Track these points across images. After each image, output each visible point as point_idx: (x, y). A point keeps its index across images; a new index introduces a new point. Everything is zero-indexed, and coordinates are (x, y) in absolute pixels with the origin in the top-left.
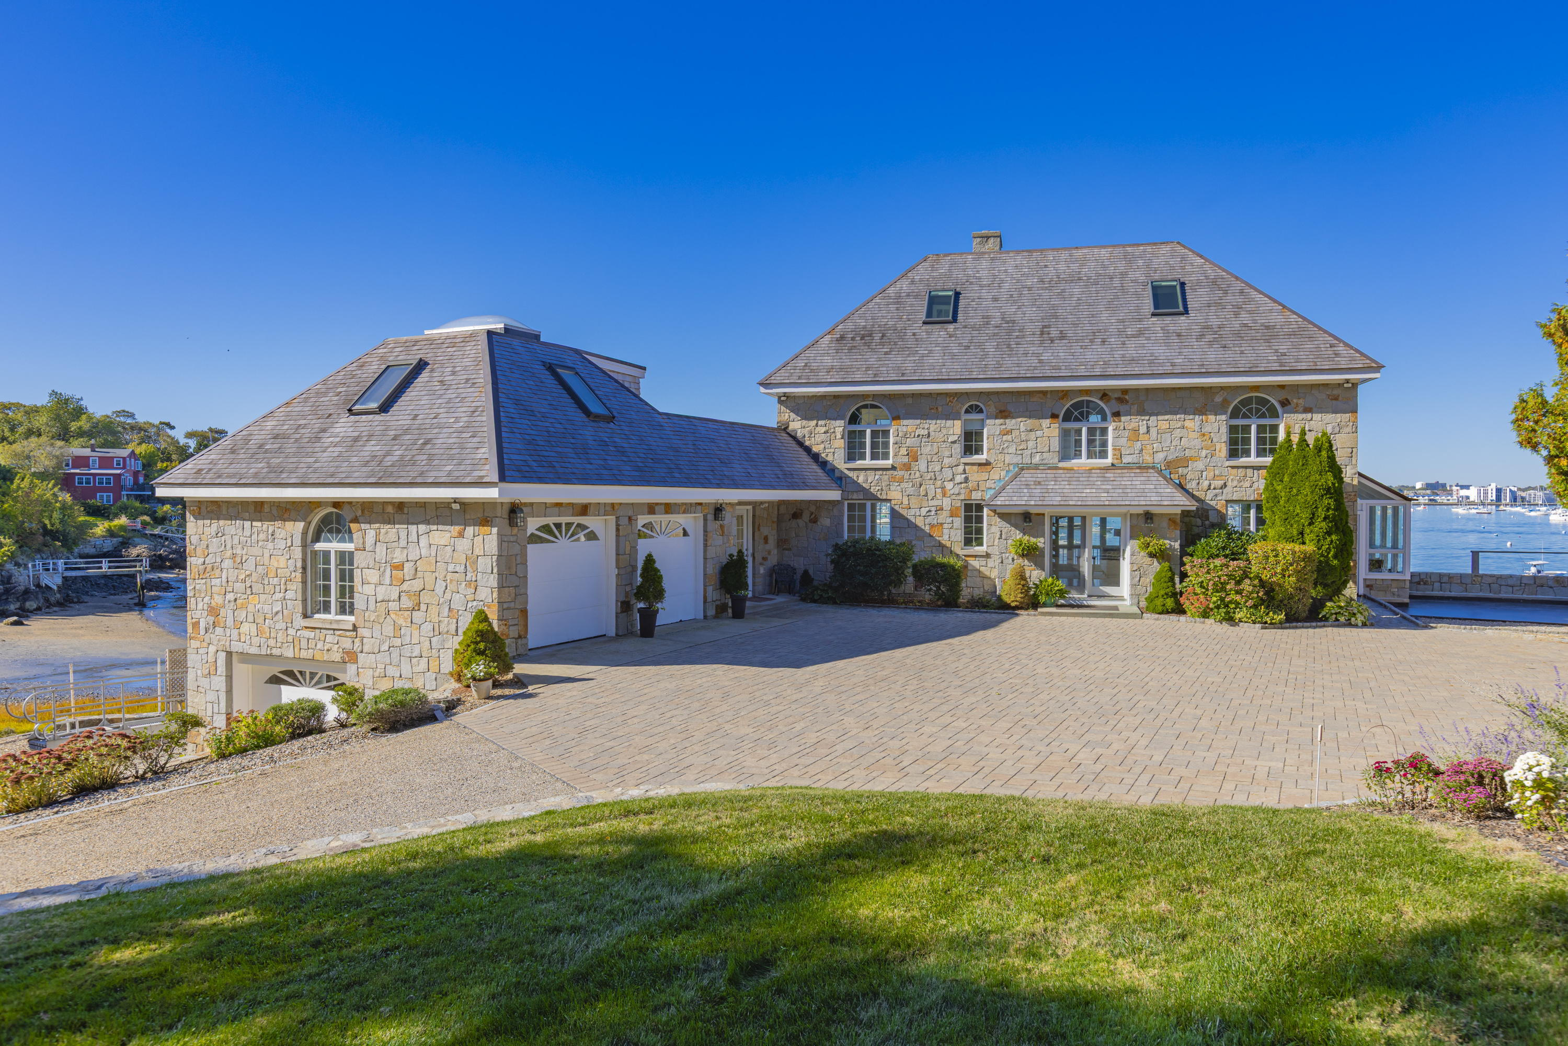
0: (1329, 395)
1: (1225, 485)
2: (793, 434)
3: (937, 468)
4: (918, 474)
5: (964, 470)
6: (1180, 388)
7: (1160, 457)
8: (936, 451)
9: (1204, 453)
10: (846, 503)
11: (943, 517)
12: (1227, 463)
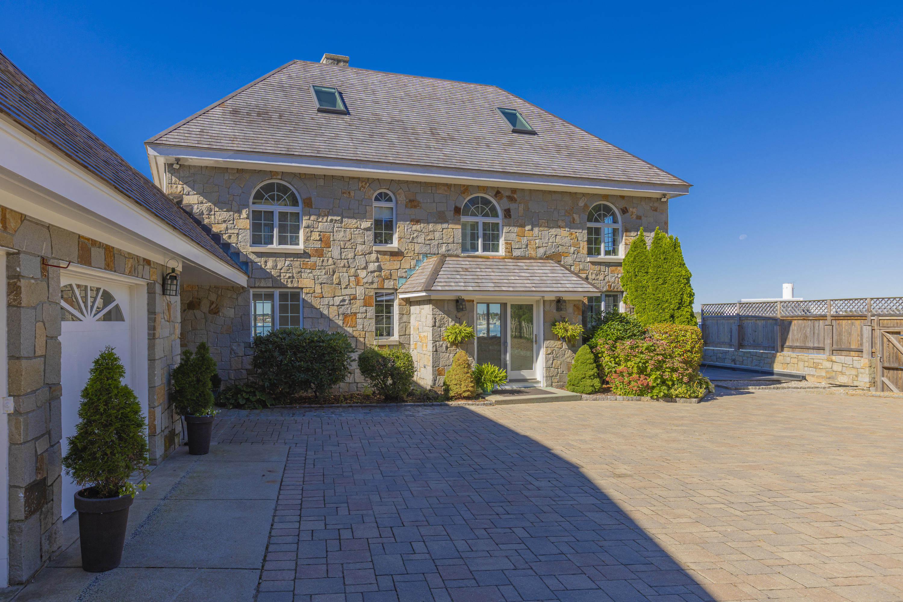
0: (651, 207)
2: (188, 209)
3: (351, 255)
4: (330, 261)
5: (377, 258)
7: (541, 251)
8: (348, 237)
9: (572, 249)
10: (252, 291)
11: (357, 306)
12: (588, 259)
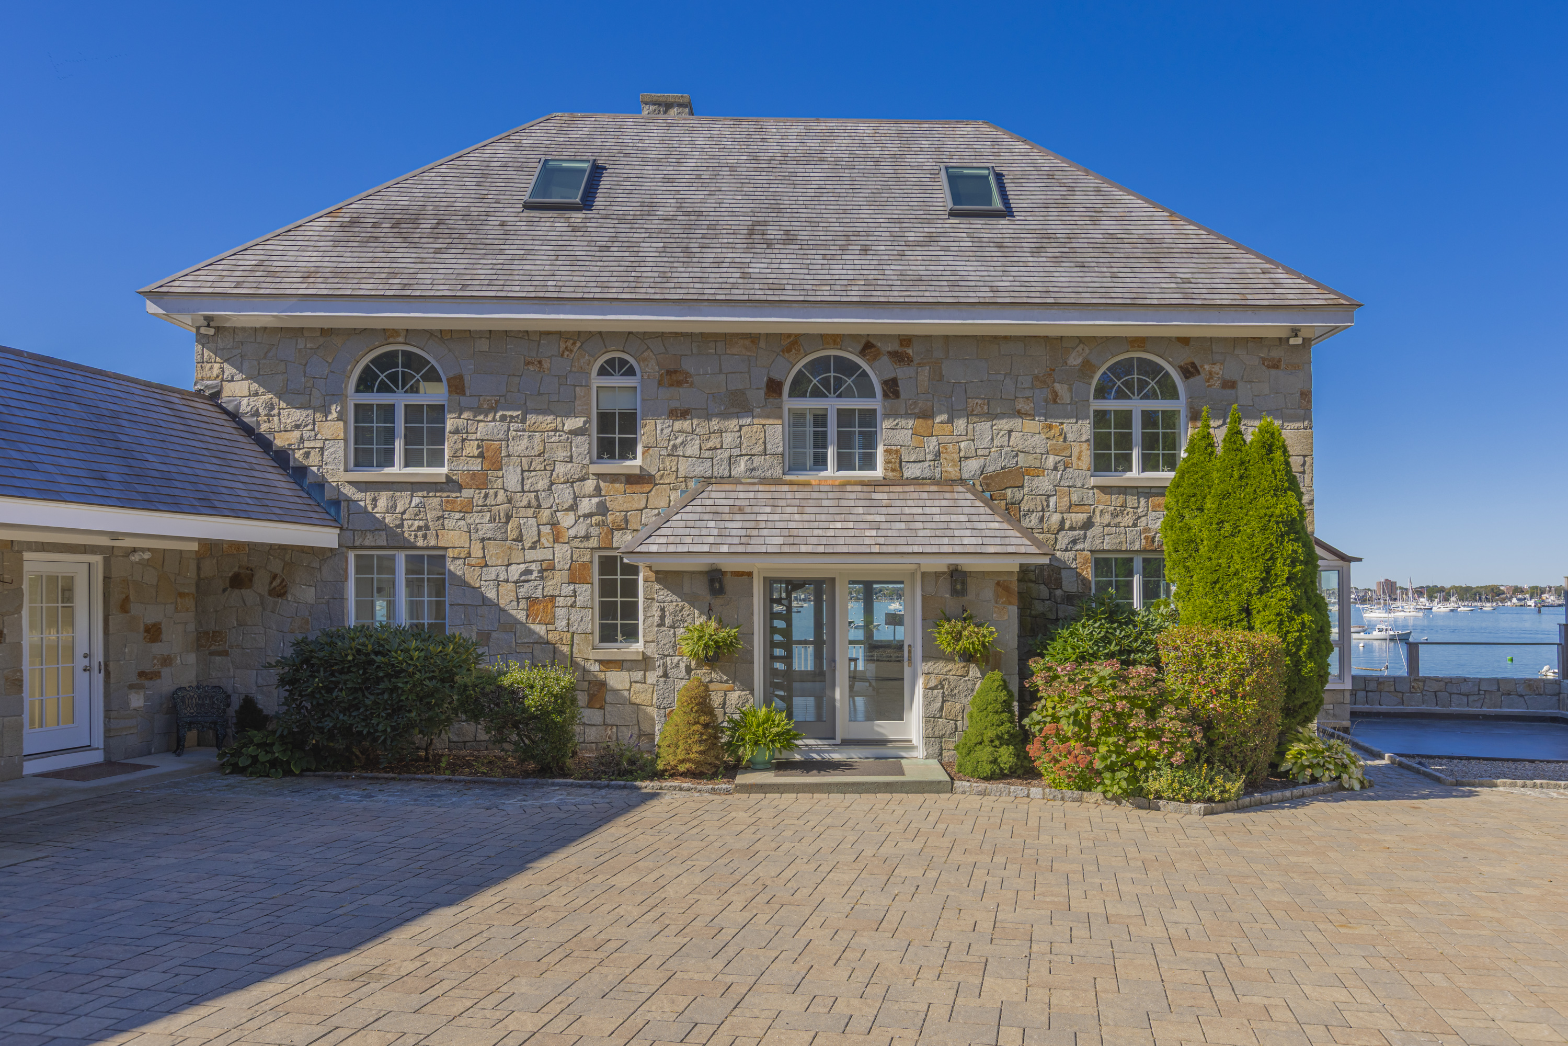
0: (1263, 359)
1: (1088, 525)
2: (230, 407)
3: (542, 484)
4: (501, 496)
5: (598, 489)
6: (1006, 338)
7: (973, 466)
8: (538, 448)
9: (1051, 460)
10: (351, 556)
11: (557, 583)
12: (1093, 481)
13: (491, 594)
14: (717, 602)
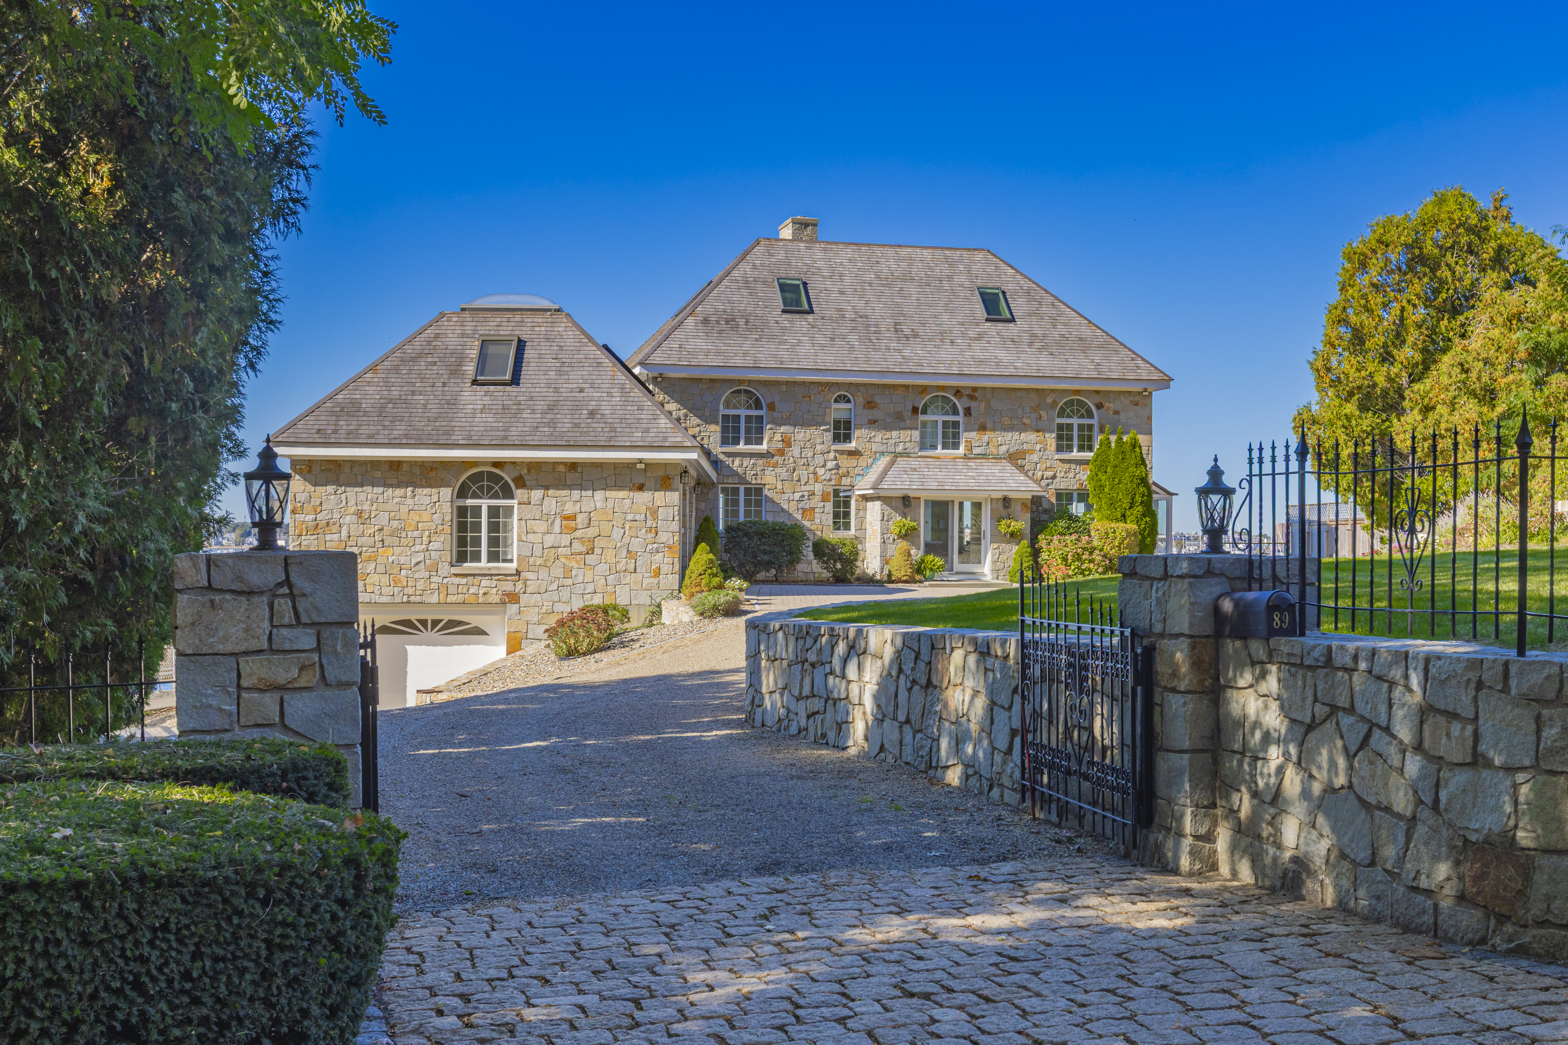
0: (1132, 402)
1: (1054, 477)
3: (810, 454)
4: (791, 460)
5: (835, 458)
7: (1003, 449)
8: (808, 438)
9: (1038, 447)
10: (721, 487)
11: (816, 502)
12: (1056, 457)
13: (785, 507)
14: (906, 510)
